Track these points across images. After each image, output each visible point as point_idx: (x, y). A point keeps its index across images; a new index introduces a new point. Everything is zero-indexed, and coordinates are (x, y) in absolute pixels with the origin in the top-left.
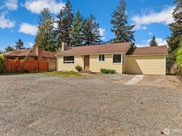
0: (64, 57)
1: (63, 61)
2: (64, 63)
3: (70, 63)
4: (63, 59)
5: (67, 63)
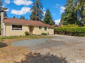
0: (13, 25)
1: (11, 28)
2: (12, 29)
3: (19, 29)
4: (11, 26)
5: (15, 29)
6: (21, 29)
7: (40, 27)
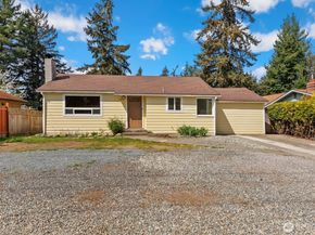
1: (64, 108)
2: (67, 112)
4: (64, 102)
5: (77, 112)
6: (98, 112)
7: (171, 101)
